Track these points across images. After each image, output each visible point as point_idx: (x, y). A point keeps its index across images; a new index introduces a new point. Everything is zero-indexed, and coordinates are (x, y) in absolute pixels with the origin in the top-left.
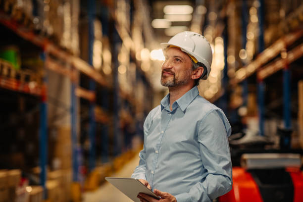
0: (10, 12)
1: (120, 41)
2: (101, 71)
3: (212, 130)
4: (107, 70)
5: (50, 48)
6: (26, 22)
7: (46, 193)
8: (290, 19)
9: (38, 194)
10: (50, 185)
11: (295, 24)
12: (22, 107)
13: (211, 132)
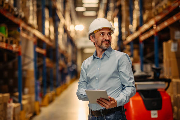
0: (2, 5)
1: (59, 20)
2: (49, 38)
3: (126, 64)
4: (52, 37)
5: (22, 25)
6: (10, 11)
7: (22, 107)
8: (157, 7)
9: (18, 107)
10: (24, 102)
11: (161, 10)
12: (6, 59)
13: (125, 65)
